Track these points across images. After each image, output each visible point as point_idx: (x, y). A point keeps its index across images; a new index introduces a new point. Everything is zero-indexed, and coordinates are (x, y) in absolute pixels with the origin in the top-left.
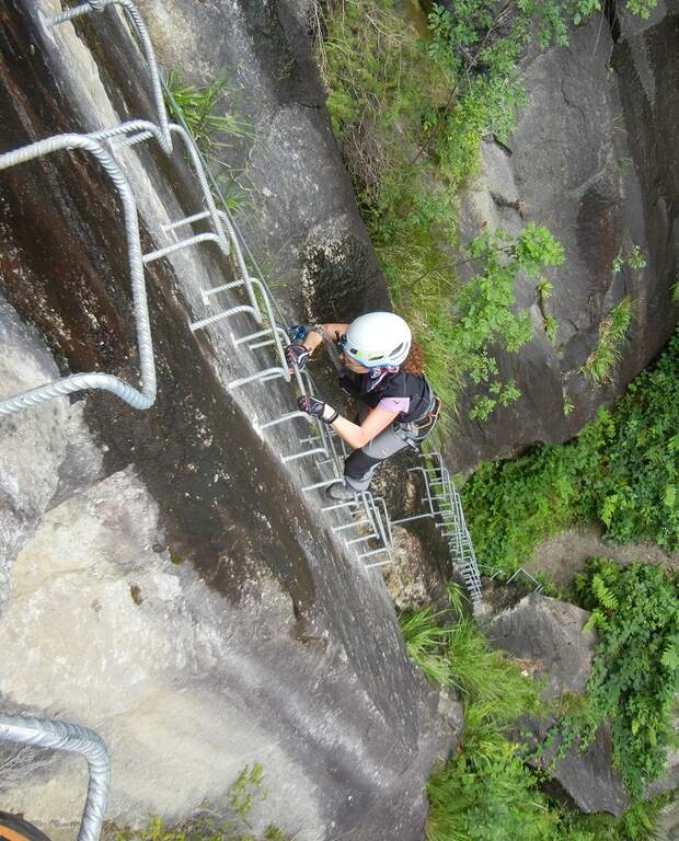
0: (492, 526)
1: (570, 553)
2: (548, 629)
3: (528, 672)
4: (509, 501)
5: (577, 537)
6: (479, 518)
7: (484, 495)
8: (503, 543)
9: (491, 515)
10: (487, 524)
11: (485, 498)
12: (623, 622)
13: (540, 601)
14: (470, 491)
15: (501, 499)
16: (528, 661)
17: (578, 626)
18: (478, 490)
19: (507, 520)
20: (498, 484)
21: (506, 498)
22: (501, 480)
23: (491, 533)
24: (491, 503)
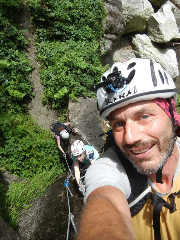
0: (39, 154)
1: (42, 112)
2: (84, 117)
3: (106, 124)
4: (22, 146)
5: (33, 110)
6: (35, 162)
7: (20, 162)
8: (47, 146)
9: (32, 155)
10: (38, 157)
11: (22, 161)
12: (72, 84)
13: (73, 122)
14: (19, 170)
15: (21, 152)
16: (102, 125)
17: (78, 104)
18: (18, 166)
19: (34, 146)
20: (13, 155)
21: (20, 149)
22: (9, 153)
23: (43, 154)
24: (25, 157)
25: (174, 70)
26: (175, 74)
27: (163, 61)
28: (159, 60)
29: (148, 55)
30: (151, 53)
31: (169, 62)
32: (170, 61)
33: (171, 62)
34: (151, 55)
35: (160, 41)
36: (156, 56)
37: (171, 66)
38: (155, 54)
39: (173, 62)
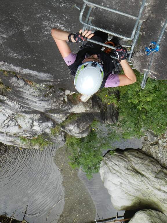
25: (110, 170)
26: (106, 164)
27: (135, 180)
28: (142, 181)
29: (164, 185)
30: (160, 190)
31: (122, 181)
32: (121, 183)
33: (119, 184)
34: (158, 186)
35: (150, 212)
36: (150, 187)
37: (118, 176)
38: (151, 189)
39: (115, 184)
